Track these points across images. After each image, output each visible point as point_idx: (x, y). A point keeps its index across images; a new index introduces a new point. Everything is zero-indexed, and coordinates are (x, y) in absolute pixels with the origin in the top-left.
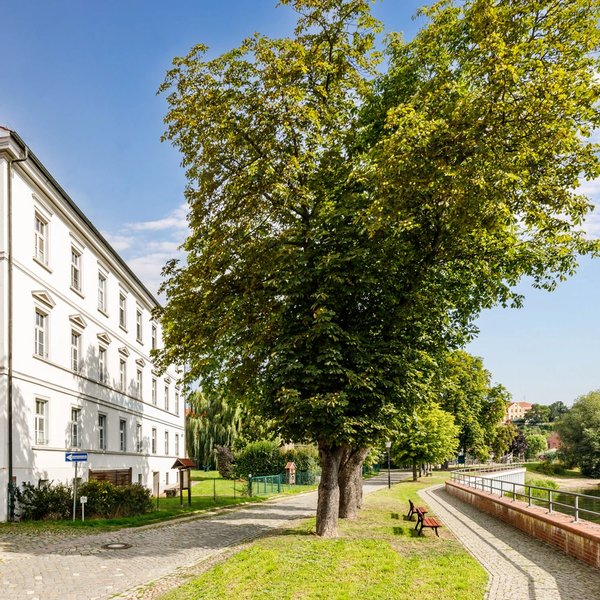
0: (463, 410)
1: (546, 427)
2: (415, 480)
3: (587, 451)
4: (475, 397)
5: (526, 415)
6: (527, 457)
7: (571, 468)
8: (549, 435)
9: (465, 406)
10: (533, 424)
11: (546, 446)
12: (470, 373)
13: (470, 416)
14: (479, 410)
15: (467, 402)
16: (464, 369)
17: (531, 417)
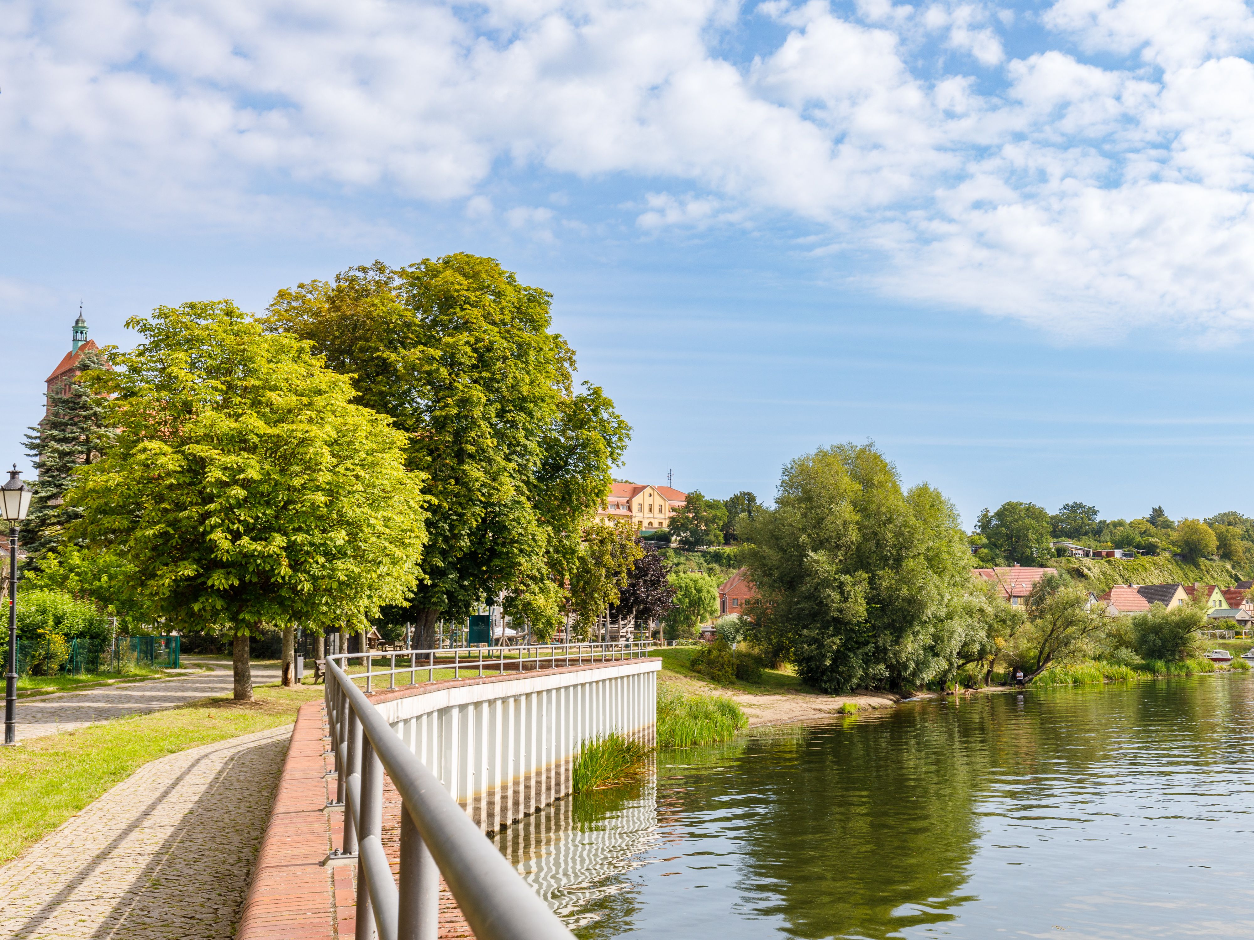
0: (481, 456)
1: (717, 558)
2: (240, 696)
3: (814, 616)
4: (521, 417)
5: (673, 520)
6: (671, 635)
7: (774, 666)
8: (724, 579)
9: (490, 442)
10: (688, 546)
11: (717, 605)
12: (508, 336)
13: (505, 478)
14: (535, 463)
15: (499, 435)
16: (487, 317)
17: (684, 527)
